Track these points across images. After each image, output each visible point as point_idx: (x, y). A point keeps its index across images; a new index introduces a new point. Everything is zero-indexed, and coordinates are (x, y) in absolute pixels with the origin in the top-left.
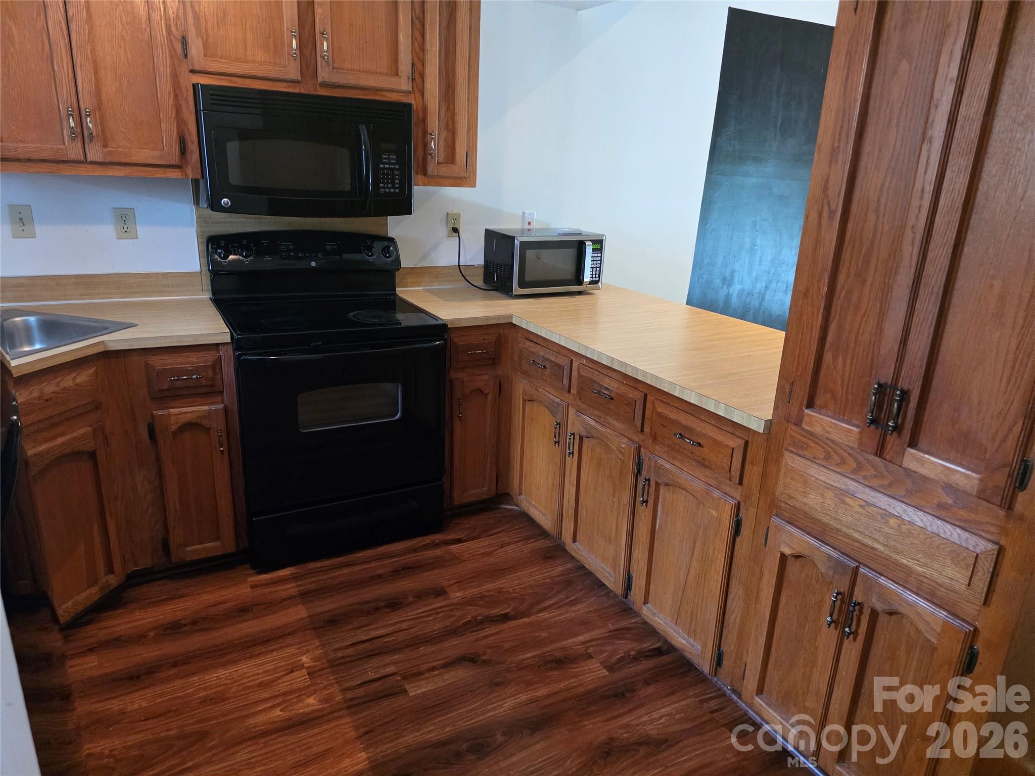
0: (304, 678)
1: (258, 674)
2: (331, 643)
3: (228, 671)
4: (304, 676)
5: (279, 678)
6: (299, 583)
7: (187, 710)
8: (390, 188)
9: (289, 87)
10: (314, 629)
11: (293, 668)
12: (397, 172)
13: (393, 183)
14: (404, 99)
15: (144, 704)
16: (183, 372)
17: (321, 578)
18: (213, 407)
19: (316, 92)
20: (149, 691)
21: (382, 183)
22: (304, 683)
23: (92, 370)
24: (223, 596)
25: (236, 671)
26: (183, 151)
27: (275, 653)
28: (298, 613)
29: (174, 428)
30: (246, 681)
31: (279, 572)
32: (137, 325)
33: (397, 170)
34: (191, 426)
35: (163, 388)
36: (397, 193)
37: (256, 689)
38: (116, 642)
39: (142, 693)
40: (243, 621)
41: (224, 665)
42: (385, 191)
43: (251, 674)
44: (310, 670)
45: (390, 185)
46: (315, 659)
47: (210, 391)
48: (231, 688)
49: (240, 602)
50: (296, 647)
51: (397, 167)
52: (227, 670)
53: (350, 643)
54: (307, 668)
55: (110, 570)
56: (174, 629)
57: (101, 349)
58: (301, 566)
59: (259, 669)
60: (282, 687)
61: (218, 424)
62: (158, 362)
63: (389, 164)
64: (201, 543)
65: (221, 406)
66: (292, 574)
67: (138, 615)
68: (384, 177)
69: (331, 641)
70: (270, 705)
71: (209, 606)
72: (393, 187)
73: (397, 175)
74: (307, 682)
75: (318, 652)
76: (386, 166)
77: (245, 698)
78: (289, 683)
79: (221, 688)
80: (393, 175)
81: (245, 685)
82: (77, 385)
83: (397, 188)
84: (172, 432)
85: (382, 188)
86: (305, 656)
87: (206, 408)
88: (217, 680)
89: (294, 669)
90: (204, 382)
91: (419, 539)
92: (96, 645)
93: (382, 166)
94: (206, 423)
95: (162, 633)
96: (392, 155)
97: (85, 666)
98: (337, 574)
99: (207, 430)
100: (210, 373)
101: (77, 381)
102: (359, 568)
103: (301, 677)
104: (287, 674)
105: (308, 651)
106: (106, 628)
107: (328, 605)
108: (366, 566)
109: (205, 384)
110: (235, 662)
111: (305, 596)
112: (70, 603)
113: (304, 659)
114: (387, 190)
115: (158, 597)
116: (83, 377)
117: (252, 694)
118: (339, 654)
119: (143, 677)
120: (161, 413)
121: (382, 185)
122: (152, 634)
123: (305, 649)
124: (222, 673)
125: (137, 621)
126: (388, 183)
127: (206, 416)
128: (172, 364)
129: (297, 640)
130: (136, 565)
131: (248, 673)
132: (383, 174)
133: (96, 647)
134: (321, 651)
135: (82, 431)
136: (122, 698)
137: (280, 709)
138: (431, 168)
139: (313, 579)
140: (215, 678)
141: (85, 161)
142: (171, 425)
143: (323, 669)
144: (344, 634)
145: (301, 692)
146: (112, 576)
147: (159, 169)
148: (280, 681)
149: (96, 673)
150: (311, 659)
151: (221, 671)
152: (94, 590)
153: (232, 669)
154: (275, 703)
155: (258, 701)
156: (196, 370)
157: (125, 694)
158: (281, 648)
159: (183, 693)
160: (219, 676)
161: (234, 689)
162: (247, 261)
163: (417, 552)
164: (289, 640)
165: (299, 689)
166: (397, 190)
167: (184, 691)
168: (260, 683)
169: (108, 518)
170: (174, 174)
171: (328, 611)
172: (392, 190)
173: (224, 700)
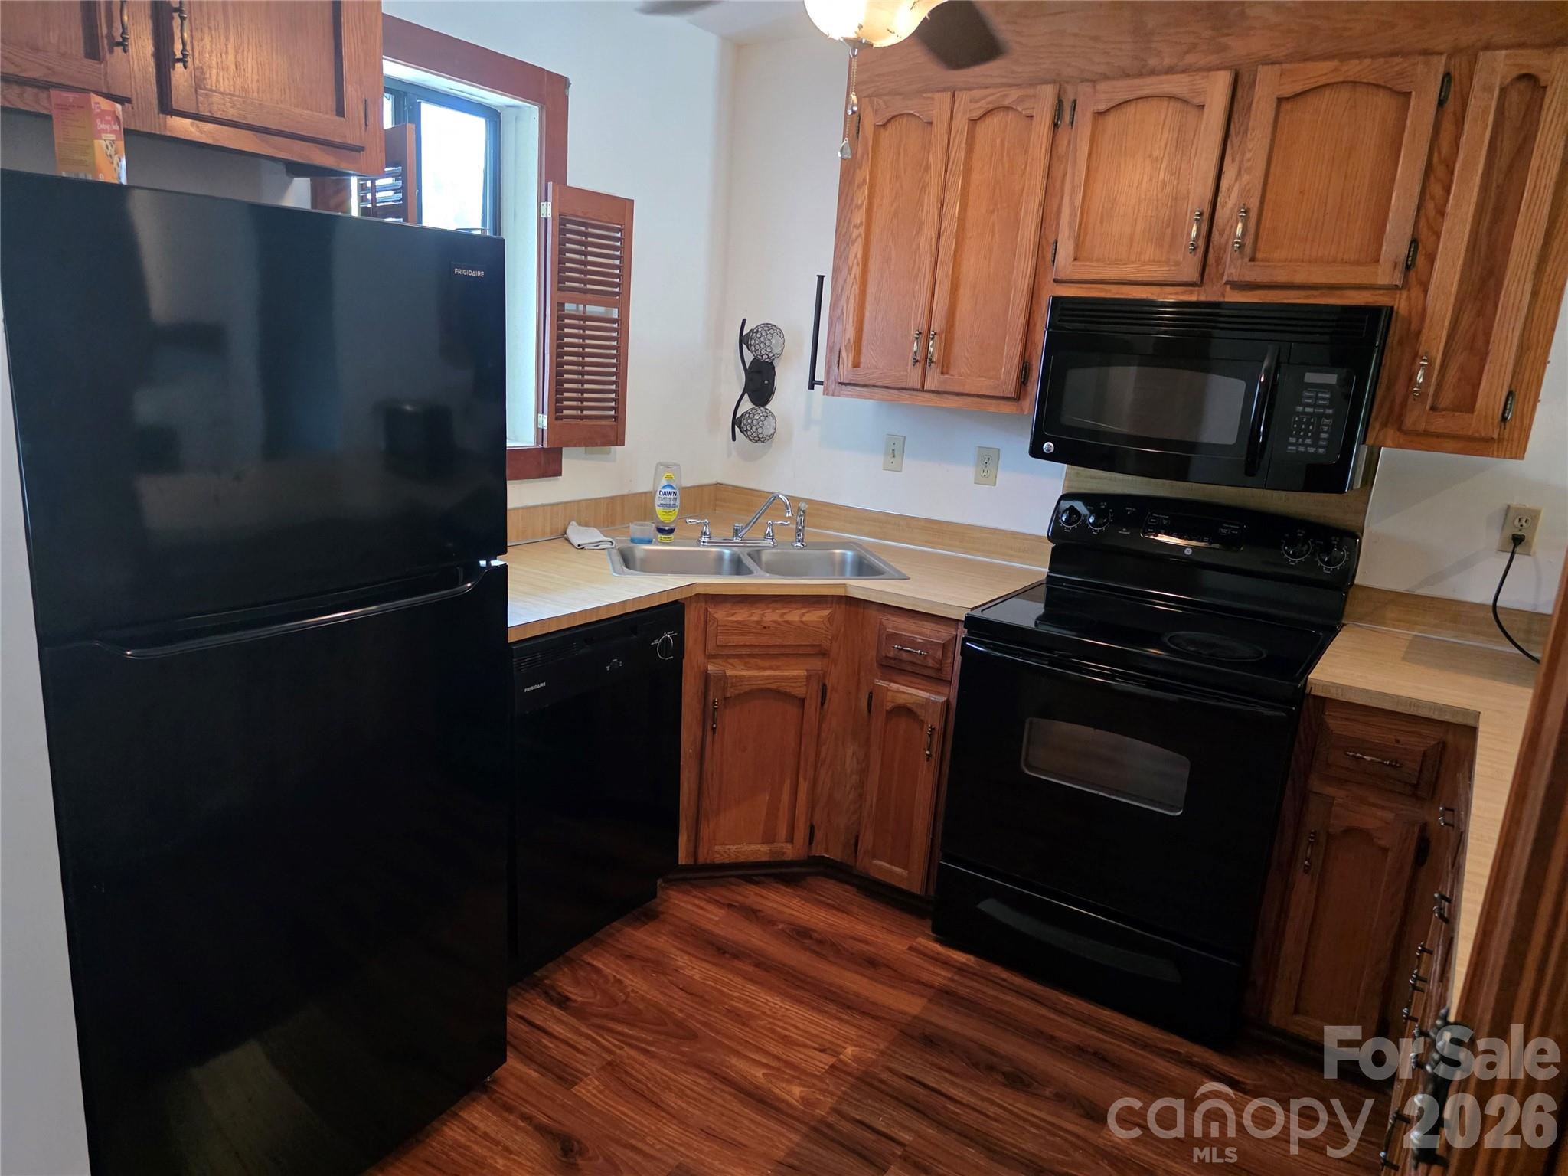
0: (822, 1065)
1: (797, 1027)
2: (894, 1058)
3: (781, 1004)
4: (825, 1064)
5: (805, 1046)
6: (956, 978)
7: (712, 1007)
8: (1307, 446)
9: (1183, 293)
10: (901, 1031)
11: (829, 1048)
12: (1326, 421)
13: (1316, 438)
14: (1381, 299)
15: (697, 977)
16: (913, 643)
17: (986, 989)
18: (933, 697)
19: (1224, 297)
20: (715, 969)
21: (1293, 436)
22: (816, 1069)
23: (826, 612)
24: (878, 937)
25: (787, 1009)
26: (1023, 380)
27: (835, 1022)
28: (910, 1004)
29: (889, 706)
30: (781, 1024)
31: (955, 952)
32: (909, 579)
33: (1328, 416)
34: (905, 711)
35: (888, 655)
36: (1320, 455)
37: (776, 1038)
38: (752, 914)
39: (708, 966)
40: (857, 972)
41: (786, 996)
42: (1297, 450)
43: (793, 1022)
44: (839, 1065)
45: (1308, 441)
46: (857, 1059)
47: (934, 677)
48: (762, 1020)
49: (881, 952)
50: (860, 1033)
51: (1330, 411)
52: (782, 1002)
53: (909, 1074)
54: (841, 1061)
55: (790, 839)
56: (800, 934)
57: (840, 592)
58: (986, 963)
59: (804, 1024)
60: (794, 1056)
61: (934, 720)
62: (893, 623)
63: (1315, 406)
64: (891, 863)
65: (942, 699)
66: (965, 964)
67: (796, 902)
68: (1299, 426)
69: (897, 1056)
70: (764, 1061)
71: (852, 938)
72: (1315, 444)
73: (1326, 425)
74: (819, 1072)
75: (870, 1055)
76: (1309, 410)
77: (759, 1037)
78: (806, 1058)
79: (757, 1013)
80: (1319, 424)
81: (775, 1027)
82: (802, 622)
83: (1321, 447)
84: (887, 711)
85: (1292, 444)
86: (854, 1048)
87: (926, 695)
88: (765, 1003)
89: (828, 1051)
90: (930, 663)
91: (1176, 1039)
92: (737, 904)
93: (1300, 409)
94: (921, 713)
95: (788, 931)
96: (1322, 393)
97: (708, 915)
98: (1009, 998)
99: (922, 723)
100: (940, 653)
101: (805, 619)
102: (1043, 1011)
103: (821, 1062)
104: (815, 1049)
105: (863, 1046)
106: (761, 896)
107: (949, 1021)
108: (1052, 1016)
109: (931, 665)
110: (798, 1001)
111: (945, 995)
112: (733, 848)
113: (850, 1050)
114: (1302, 449)
115: (828, 898)
116: (815, 616)
117: (768, 1039)
118: (884, 1076)
119: (727, 955)
120: (881, 683)
121: (1293, 440)
122: (781, 926)
123: (864, 1041)
124: (775, 1001)
125: (789, 908)
126: (1305, 437)
127: (923, 705)
128: (905, 630)
129: (871, 1028)
130: (827, 851)
131: (792, 1019)
132: (1300, 422)
133: (735, 906)
134: (874, 1057)
135: (795, 672)
136: (693, 959)
137: (765, 1071)
138: (1415, 417)
139: (975, 984)
140: (765, 1001)
141: (922, 389)
142: (887, 701)
143: (850, 1074)
144: (920, 1061)
145: (799, 1074)
146: (789, 846)
147: (994, 401)
148: (801, 1049)
149: (709, 927)
150: (853, 1056)
151: (778, 999)
152: (765, 848)
153: (787, 1005)
154: (771, 1064)
155: (761, 1049)
156: (924, 645)
157: (696, 957)
158: (848, 1022)
159: (729, 992)
160: (770, 1002)
161: (762, 1023)
162: (1095, 531)
163: (1145, 1050)
164: (866, 1022)
165: (804, 1072)
166: (1321, 451)
167: (731, 991)
168: (786, 1036)
169: (801, 779)
170: (1008, 408)
171: (937, 1026)
172: (1312, 450)
173: (744, 1024)
